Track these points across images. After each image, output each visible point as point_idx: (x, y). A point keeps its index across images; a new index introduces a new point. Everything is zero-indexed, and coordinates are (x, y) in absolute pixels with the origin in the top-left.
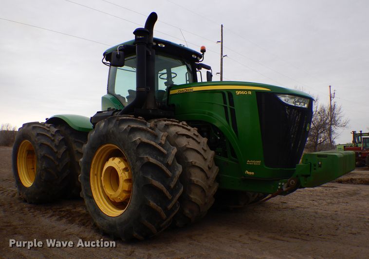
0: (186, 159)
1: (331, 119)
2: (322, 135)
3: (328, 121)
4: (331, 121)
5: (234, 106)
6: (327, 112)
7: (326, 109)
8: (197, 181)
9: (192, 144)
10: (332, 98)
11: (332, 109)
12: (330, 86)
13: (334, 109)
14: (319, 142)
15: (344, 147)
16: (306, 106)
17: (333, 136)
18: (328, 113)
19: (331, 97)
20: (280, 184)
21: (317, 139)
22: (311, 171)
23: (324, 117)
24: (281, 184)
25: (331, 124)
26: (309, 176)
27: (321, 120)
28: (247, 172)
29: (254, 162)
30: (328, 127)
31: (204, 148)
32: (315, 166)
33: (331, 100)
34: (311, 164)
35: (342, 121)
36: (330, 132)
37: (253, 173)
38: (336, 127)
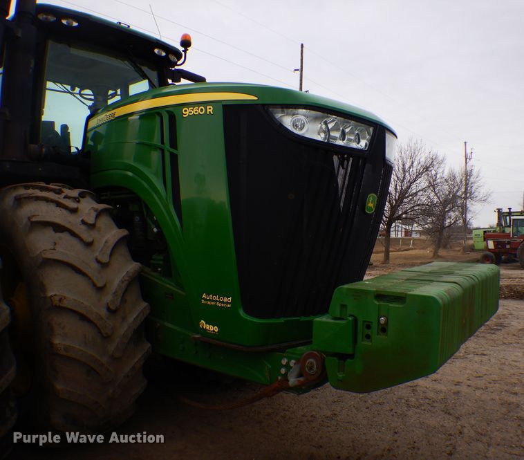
0: (43, 288)
1: (466, 189)
2: (452, 214)
3: (459, 193)
4: (465, 192)
5: (176, 149)
6: (458, 180)
7: (457, 175)
8: (67, 349)
9: (67, 249)
10: (468, 160)
11: (467, 175)
12: (465, 143)
13: (470, 176)
14: (447, 225)
15: (485, 232)
16: (363, 144)
17: (469, 216)
18: (461, 182)
19: (466, 159)
20: (284, 362)
21: (444, 219)
22: (355, 341)
23: (454, 187)
24: (288, 364)
25: (466, 198)
26: (352, 356)
27: (450, 192)
28: (203, 324)
29: (215, 298)
30: (459, 202)
31: (99, 258)
32: (369, 327)
33: (466, 163)
34: (356, 321)
35: (481, 193)
36: (464, 210)
37: (216, 329)
38: (473, 202)
